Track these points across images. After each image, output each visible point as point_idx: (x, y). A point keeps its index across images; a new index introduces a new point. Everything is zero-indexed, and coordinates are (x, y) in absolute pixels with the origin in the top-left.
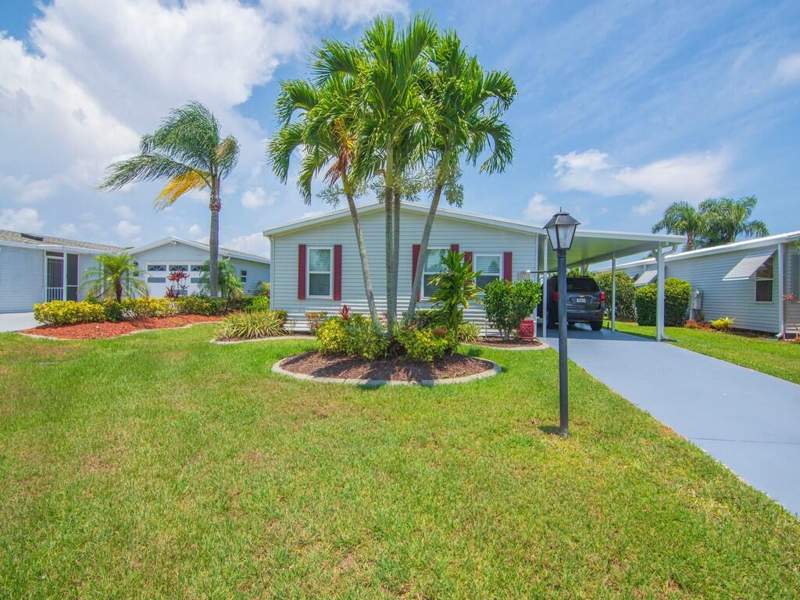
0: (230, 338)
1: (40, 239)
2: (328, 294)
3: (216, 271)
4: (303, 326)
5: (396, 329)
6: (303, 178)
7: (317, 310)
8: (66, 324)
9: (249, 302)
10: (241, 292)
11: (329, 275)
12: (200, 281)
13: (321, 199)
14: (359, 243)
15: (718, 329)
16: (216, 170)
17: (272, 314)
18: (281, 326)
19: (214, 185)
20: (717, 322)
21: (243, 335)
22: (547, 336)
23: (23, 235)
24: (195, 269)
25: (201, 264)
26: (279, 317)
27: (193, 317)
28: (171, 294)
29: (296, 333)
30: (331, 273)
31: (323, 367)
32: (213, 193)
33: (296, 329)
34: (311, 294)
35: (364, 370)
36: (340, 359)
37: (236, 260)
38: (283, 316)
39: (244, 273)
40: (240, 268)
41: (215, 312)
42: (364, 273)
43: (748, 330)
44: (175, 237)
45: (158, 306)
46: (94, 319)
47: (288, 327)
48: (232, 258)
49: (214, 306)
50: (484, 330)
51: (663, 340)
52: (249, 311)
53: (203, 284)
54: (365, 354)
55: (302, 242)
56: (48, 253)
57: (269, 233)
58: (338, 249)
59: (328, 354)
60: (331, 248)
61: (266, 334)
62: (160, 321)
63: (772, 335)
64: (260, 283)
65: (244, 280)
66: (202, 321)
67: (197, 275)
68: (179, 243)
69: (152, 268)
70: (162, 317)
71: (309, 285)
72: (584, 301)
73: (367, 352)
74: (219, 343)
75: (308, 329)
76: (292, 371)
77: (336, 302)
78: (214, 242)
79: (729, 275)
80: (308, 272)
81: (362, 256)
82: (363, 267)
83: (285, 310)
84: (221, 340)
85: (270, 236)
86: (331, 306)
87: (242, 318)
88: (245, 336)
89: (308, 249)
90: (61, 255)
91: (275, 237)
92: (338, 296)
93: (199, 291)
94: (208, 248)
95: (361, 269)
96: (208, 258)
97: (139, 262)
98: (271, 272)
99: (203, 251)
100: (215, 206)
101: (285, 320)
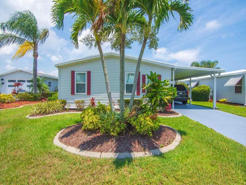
0: (37, 115)
2: (85, 92)
3: (36, 82)
4: (74, 106)
6: (73, 35)
7: (80, 99)
10: (48, 91)
11: (85, 84)
12: (30, 86)
13: (83, 43)
14: (104, 68)
15: (222, 102)
16: (36, 40)
18: (64, 107)
19: (35, 46)
20: (221, 100)
21: (44, 113)
22: (174, 108)
25: (30, 79)
26: (62, 103)
28: (14, 93)
29: (70, 110)
30: (86, 83)
31: (86, 140)
32: (35, 50)
33: (70, 108)
34: (77, 92)
38: (64, 103)
39: (50, 83)
40: (48, 81)
42: (106, 84)
43: (232, 103)
45: (6, 98)
47: (66, 107)
48: (44, 77)
49: (35, 97)
51: (216, 109)
53: (31, 88)
54: (112, 133)
55: (73, 70)
57: (58, 66)
58: (89, 73)
60: (86, 73)
61: (55, 111)
62: (6, 105)
63: (242, 105)
65: (50, 86)
66: (29, 103)
67: (29, 84)
69: (10, 81)
70: (8, 103)
71: (76, 89)
72: (182, 94)
73: (113, 131)
74: (31, 118)
75: (76, 108)
76: (66, 143)
77: (89, 96)
78: (35, 70)
79: (226, 84)
80: (76, 83)
81: (105, 75)
82: (106, 81)
83: (65, 100)
84: (32, 116)
85: (58, 67)
86: (86, 97)
87: (44, 104)
89: (76, 73)
91: (60, 67)
92: (89, 93)
95: (105, 82)
96: (32, 77)
97: (4, 79)
99: (30, 74)
100: (36, 55)
101: (65, 104)
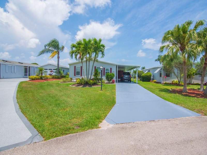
0: (62, 82)
1: (22, 63)
3: (59, 70)
5: (88, 80)
7: (77, 78)
8: (34, 80)
9: (65, 76)
10: (63, 74)
16: (59, 51)
17: (69, 78)
19: (58, 53)
23: (19, 63)
24: (54, 70)
27: (54, 79)
28: (50, 75)
29: (74, 82)
30: (80, 71)
32: (58, 55)
34: (76, 75)
35: (82, 86)
36: (79, 84)
37: (62, 68)
39: (64, 70)
40: (63, 69)
41: (58, 78)
43: (159, 82)
44: (50, 63)
45: (48, 77)
46: (39, 79)
47: (72, 81)
49: (58, 77)
50: (106, 82)
51: (137, 83)
52: (66, 78)
53: (56, 73)
54: (83, 84)
55: (75, 66)
56: (25, 66)
59: (78, 84)
60: (80, 67)
61: (68, 82)
63: (161, 83)
64: (67, 72)
65: (64, 72)
67: (54, 71)
68: (50, 64)
70: (49, 79)
71: (76, 73)
72: (127, 77)
75: (76, 81)
76: (73, 86)
77: (81, 77)
78: (58, 65)
79: (155, 72)
80: (76, 71)
83: (72, 78)
85: (69, 64)
87: (64, 79)
88: (65, 82)
89: (76, 67)
90: (27, 67)
92: (81, 75)
93: (55, 74)
94: (57, 66)
98: (69, 70)
99: (56, 66)
100: (58, 58)
101: (72, 80)
